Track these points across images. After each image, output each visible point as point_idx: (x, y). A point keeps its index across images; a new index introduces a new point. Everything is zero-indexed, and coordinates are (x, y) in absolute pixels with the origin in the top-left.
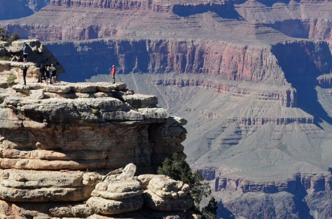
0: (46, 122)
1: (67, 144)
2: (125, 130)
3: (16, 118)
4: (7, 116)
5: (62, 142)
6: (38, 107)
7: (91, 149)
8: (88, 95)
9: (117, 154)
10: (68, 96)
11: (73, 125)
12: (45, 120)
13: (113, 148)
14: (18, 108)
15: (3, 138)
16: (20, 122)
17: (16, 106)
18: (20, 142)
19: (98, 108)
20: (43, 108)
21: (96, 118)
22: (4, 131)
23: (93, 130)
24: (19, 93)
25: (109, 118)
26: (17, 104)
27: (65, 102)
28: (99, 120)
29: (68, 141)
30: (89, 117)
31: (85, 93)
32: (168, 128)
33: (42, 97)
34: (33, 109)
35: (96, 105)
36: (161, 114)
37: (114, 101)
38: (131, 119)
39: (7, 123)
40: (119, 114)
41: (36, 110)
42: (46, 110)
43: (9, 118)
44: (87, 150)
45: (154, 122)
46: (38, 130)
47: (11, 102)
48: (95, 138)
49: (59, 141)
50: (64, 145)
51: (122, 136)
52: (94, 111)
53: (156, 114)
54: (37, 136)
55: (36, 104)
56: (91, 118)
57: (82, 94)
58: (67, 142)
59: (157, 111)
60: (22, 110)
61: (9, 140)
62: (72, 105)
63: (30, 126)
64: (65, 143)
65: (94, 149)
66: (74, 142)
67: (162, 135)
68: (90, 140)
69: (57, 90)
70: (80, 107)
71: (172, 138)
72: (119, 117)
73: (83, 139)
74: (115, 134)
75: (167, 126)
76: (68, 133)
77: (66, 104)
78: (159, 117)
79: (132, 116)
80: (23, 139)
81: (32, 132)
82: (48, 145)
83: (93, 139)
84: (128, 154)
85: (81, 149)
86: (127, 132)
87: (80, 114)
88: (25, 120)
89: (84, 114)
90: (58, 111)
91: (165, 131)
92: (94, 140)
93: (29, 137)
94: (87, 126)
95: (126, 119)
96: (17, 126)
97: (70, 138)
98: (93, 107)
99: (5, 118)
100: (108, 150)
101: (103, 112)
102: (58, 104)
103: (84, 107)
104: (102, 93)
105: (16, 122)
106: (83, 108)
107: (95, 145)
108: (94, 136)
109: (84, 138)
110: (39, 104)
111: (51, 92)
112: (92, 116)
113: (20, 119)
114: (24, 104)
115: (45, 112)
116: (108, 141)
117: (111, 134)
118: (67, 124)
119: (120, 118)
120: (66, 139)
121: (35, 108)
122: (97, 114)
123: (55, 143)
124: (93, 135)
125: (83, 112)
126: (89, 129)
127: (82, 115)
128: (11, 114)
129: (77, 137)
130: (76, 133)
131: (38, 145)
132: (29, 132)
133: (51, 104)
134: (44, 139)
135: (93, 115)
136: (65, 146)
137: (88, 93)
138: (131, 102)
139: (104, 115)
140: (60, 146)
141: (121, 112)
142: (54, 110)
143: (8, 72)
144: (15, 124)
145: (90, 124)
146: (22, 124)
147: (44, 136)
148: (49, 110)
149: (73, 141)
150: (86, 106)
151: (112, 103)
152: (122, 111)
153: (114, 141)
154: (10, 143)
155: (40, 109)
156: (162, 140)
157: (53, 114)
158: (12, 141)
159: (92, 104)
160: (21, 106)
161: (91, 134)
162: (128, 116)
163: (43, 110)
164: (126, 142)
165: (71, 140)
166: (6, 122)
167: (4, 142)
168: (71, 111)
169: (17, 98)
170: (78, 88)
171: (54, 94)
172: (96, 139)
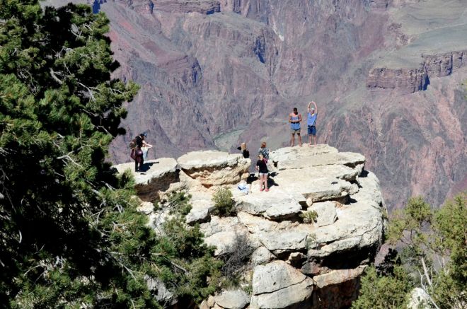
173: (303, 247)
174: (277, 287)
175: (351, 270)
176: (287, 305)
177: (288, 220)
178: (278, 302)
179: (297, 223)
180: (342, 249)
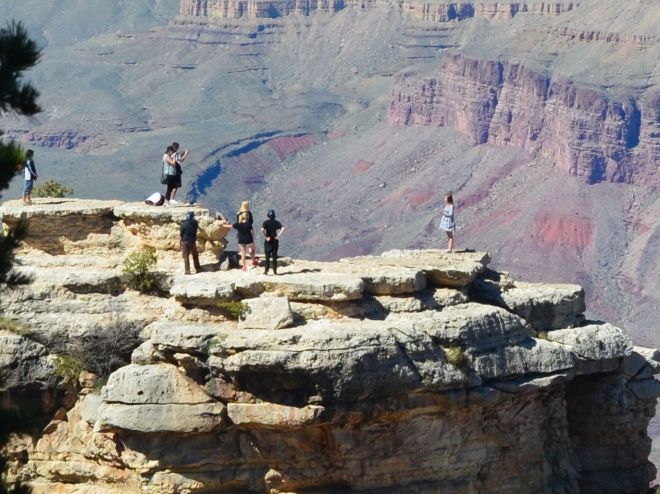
0: (319, 403)
1: (368, 470)
2: (520, 406)
3: (200, 395)
4: (170, 390)
5: (352, 464)
6: (295, 356)
7: (435, 477)
8: (418, 303)
9: (503, 487)
10: (362, 311)
11: (393, 407)
12: (317, 398)
13: (494, 466)
14: (213, 361)
15: (154, 463)
16: (218, 409)
17: (204, 356)
18: (212, 474)
19: (458, 343)
20: (315, 358)
21: (459, 375)
22: (156, 441)
23: (441, 414)
24: (197, 312)
25: (491, 372)
26: (206, 349)
27: (372, 333)
28: (466, 384)
29: (371, 457)
30: (442, 375)
31: (405, 295)
32: (626, 384)
33: (290, 321)
34: (279, 366)
35: (454, 334)
36: (613, 345)
37: (494, 315)
38: (543, 369)
39: (174, 415)
40: (512, 355)
41: (291, 365)
42: (324, 365)
43: (177, 397)
44: (425, 481)
45: (594, 370)
46: (282, 430)
47: (188, 344)
48: (446, 441)
49: (344, 461)
50: (359, 472)
51: (513, 427)
52: (451, 353)
53: (601, 345)
54: (269, 449)
55: (286, 346)
56: (447, 380)
57: (400, 300)
58: (367, 463)
59: (600, 336)
60: (228, 369)
61: (175, 470)
62: (392, 341)
63: (257, 420)
64: (362, 466)
65: (442, 475)
66: (390, 461)
67: (614, 409)
68: (433, 447)
69: (330, 294)
70: (414, 346)
71: (635, 416)
72: (514, 368)
73: (413, 449)
74: (495, 421)
75: (625, 381)
76: (372, 432)
77: (378, 338)
78: (609, 356)
79: (546, 358)
80: (220, 462)
81: (253, 438)
82: (304, 477)
83: (440, 445)
84: (530, 483)
85: (410, 479)
86: (522, 412)
87: (416, 369)
88: (234, 399)
89: (426, 366)
90: (359, 366)
91: (621, 396)
92: (444, 448)
93: (240, 454)
94: (429, 405)
95: (532, 369)
96: (208, 423)
97: (376, 447)
98: (447, 342)
99: (164, 399)
100: (481, 477)
101: (475, 354)
102: (354, 341)
103: (426, 345)
104: (453, 293)
105: (202, 409)
106: (421, 348)
107: (445, 463)
108: (442, 433)
109: (415, 443)
110: (295, 348)
111: (304, 301)
112: (451, 373)
113: (215, 399)
114: (239, 350)
115: (323, 373)
116: (476, 445)
117: (485, 424)
118: (377, 405)
119: (518, 370)
120: (366, 453)
121: (287, 359)
122: (462, 364)
123: (327, 468)
124: (439, 430)
125: (423, 361)
126: (431, 414)
127: (422, 372)
128: (184, 381)
129: (398, 443)
130: (393, 431)
131: (272, 479)
132: (243, 438)
133: (334, 345)
134: (293, 457)
135: (450, 367)
136: (363, 475)
137: (415, 295)
138: (527, 314)
139: (477, 364)
140: (345, 477)
141: (516, 348)
142: (350, 362)
143: (104, 238)
144: (203, 415)
145: (440, 398)
146: (224, 413)
147: (293, 448)
148: (334, 363)
149: (386, 456)
150: (429, 340)
151: (490, 323)
152: (518, 344)
153: (492, 443)
154: (178, 478)
155: (303, 362)
156: (613, 425)
157: (347, 374)
158: (186, 472)
159: (442, 330)
160: (224, 354)
161: (435, 429)
162: (534, 359)
163: (316, 364)
164: (524, 444)
165: (382, 453)
166: (169, 410)
167: (157, 476)
168: (394, 360)
169: (201, 330)
170: (384, 280)
171: (318, 308)
172: (448, 442)
173: (191, 346)
174: (143, 398)
175: (296, 409)
176: (153, 429)
177: (204, 308)
178: (136, 420)
179: (221, 317)
180: (254, 364)
